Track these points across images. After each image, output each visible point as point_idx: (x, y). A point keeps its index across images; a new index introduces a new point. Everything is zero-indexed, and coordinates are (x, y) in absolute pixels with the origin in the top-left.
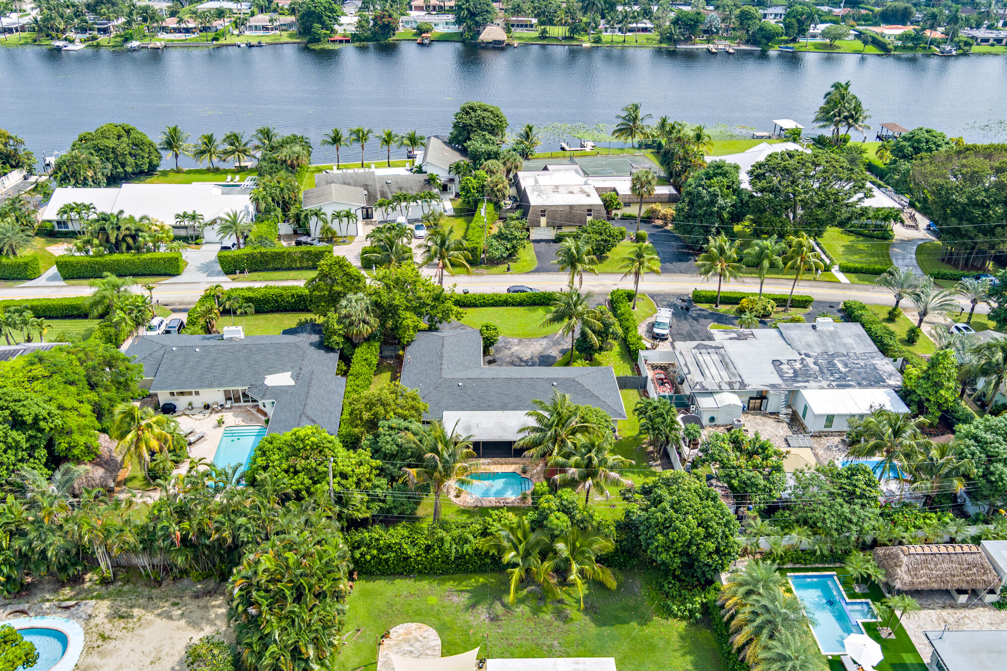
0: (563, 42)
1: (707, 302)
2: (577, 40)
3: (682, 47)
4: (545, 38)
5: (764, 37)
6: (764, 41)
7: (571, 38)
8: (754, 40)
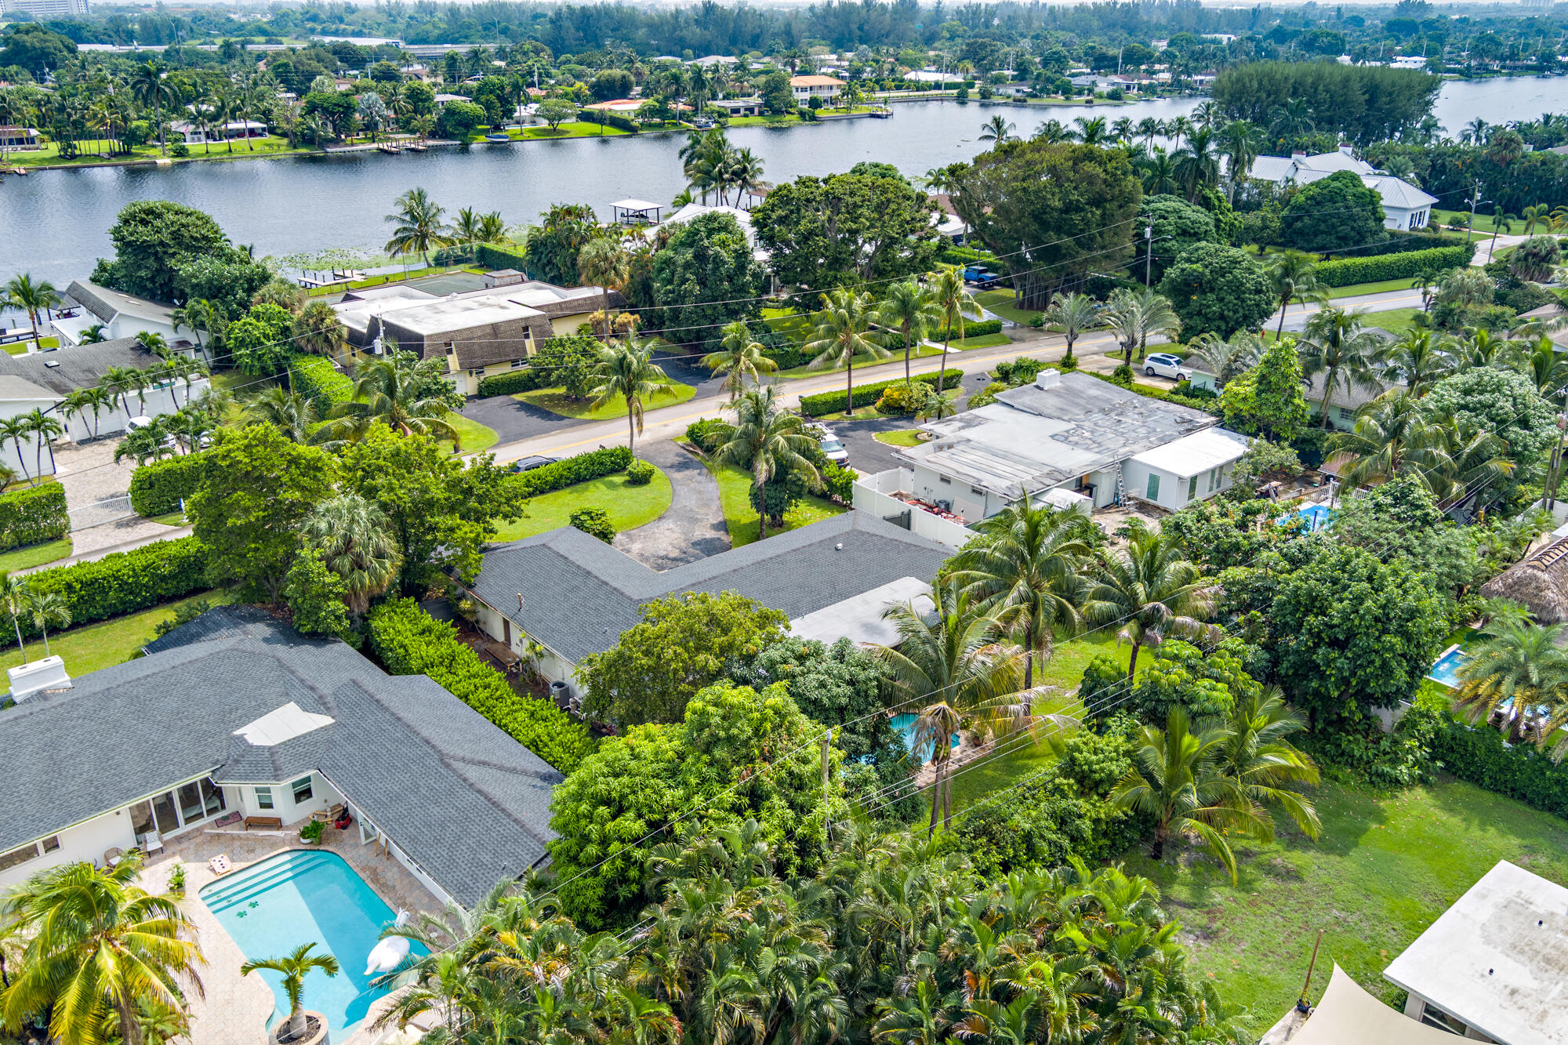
0: (114, 161)
1: (830, 412)
2: (137, 155)
3: (332, 150)
4: (73, 157)
5: (459, 124)
6: (463, 130)
7: (127, 153)
8: (445, 131)
